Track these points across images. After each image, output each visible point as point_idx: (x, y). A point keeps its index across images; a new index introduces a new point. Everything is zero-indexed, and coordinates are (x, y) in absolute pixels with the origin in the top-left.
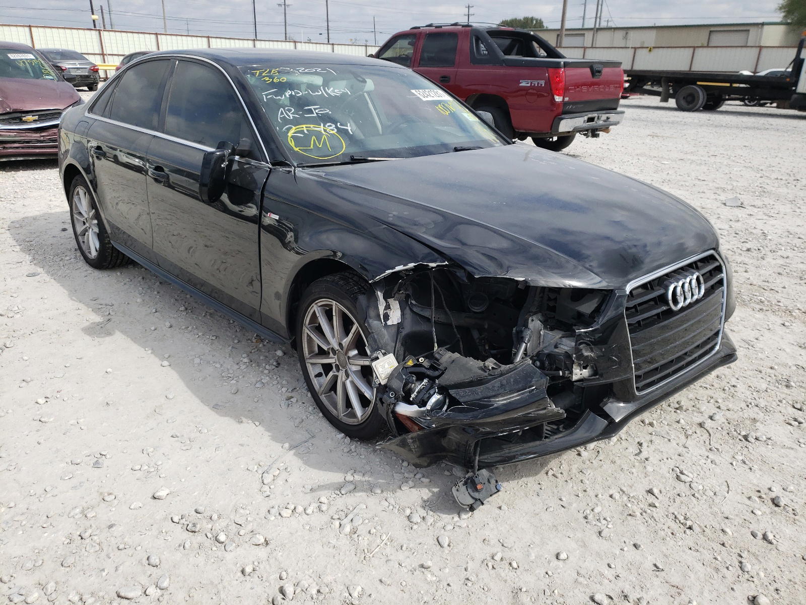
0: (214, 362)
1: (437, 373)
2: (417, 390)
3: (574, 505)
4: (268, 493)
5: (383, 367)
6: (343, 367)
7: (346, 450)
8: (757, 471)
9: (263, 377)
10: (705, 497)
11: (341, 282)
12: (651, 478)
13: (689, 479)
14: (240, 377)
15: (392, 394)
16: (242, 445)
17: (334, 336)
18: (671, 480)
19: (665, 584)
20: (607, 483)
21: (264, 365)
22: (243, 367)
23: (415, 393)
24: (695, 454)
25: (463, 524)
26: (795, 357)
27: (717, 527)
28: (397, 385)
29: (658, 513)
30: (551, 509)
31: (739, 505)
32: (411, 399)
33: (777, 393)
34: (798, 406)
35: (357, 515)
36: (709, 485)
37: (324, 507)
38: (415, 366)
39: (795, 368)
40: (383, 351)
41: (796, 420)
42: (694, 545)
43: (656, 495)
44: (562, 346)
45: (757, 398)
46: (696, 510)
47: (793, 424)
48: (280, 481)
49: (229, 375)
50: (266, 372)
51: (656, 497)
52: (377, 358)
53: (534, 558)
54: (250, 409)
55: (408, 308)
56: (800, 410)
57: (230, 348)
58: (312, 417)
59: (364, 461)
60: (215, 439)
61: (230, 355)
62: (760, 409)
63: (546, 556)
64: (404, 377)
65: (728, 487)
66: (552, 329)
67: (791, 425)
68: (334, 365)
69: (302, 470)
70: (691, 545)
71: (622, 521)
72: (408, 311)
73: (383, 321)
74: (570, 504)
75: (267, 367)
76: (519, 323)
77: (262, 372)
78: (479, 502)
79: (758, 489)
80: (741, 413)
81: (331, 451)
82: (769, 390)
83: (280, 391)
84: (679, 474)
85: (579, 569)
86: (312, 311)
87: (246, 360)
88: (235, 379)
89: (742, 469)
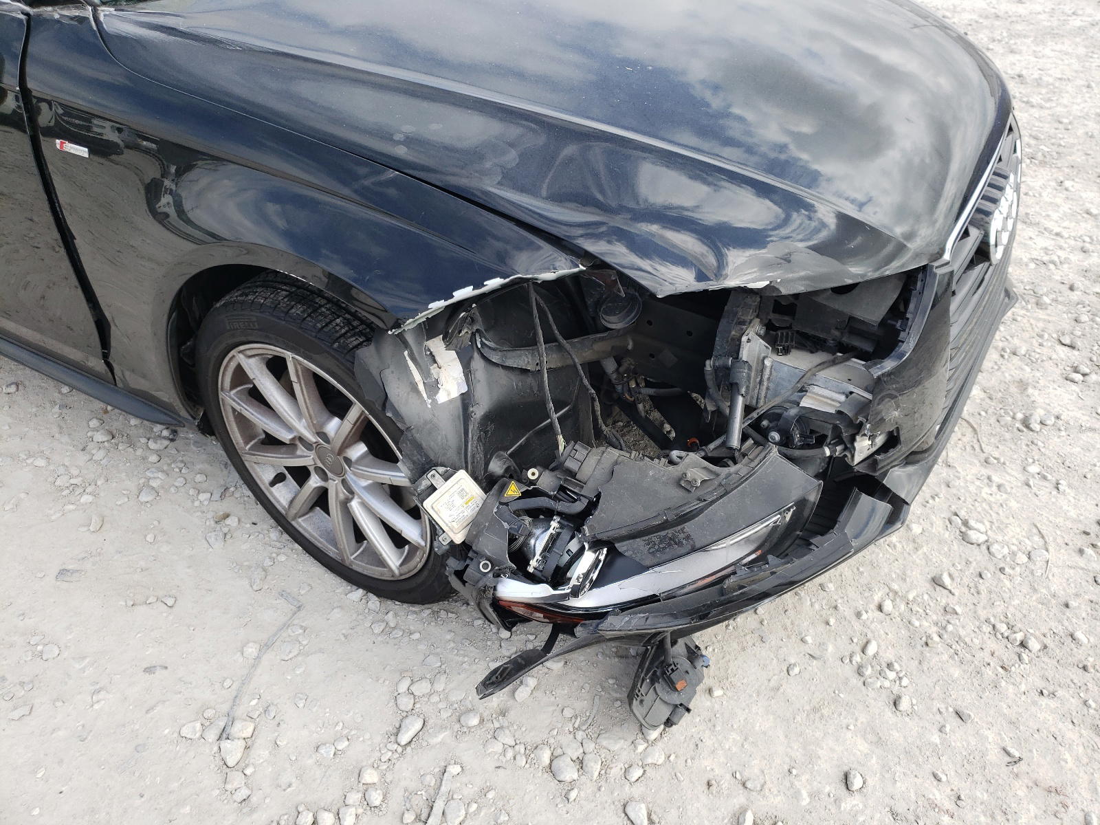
0: (29, 456)
1: (579, 507)
2: (539, 549)
3: (831, 648)
4: (244, 793)
5: (451, 505)
6: (338, 474)
7: (378, 629)
8: (1068, 490)
9: (149, 474)
10: (1018, 569)
11: (298, 310)
12: (925, 549)
13: (983, 538)
14: (99, 483)
15: (485, 566)
16: (149, 670)
17: (300, 414)
18: (955, 547)
19: (1035, 789)
20: (863, 581)
21: (143, 440)
22: (99, 455)
23: (538, 557)
24: (968, 478)
25: (657, 756)
26: (1025, 244)
27: (1059, 629)
28: (494, 545)
29: (964, 626)
30: (796, 670)
31: (1072, 571)
32: (531, 570)
33: (1032, 321)
34: (1067, 340)
35: (450, 798)
36: (1014, 541)
37: (376, 798)
38: (525, 495)
39: (1032, 266)
40: (441, 470)
41: (1076, 370)
42: (1044, 685)
43: (949, 588)
44: (816, 389)
45: (1008, 337)
46: (1016, 602)
47: (1076, 380)
48: (261, 753)
49: (73, 481)
50: (154, 458)
51: (950, 592)
52: (433, 489)
53: (808, 800)
54: (142, 564)
55: (476, 355)
56: (1072, 347)
57: (56, 409)
58: (282, 558)
59: (422, 647)
60: (83, 670)
61: (60, 427)
62: (1021, 360)
63: (827, 789)
64: (506, 525)
65: (1043, 537)
66: (786, 351)
67: (1073, 381)
68: (311, 469)
69: (301, 705)
70: (1041, 684)
71: (917, 662)
72: (477, 363)
73: (425, 395)
74: (822, 645)
75: (152, 445)
76: (717, 347)
77: (144, 459)
78: (681, 710)
79: (1082, 528)
80: (999, 373)
81: (346, 637)
82: (1019, 319)
83: (197, 503)
84: (963, 529)
85: (892, 803)
86: (233, 365)
87: (100, 437)
88: (89, 490)
89: (1045, 490)
